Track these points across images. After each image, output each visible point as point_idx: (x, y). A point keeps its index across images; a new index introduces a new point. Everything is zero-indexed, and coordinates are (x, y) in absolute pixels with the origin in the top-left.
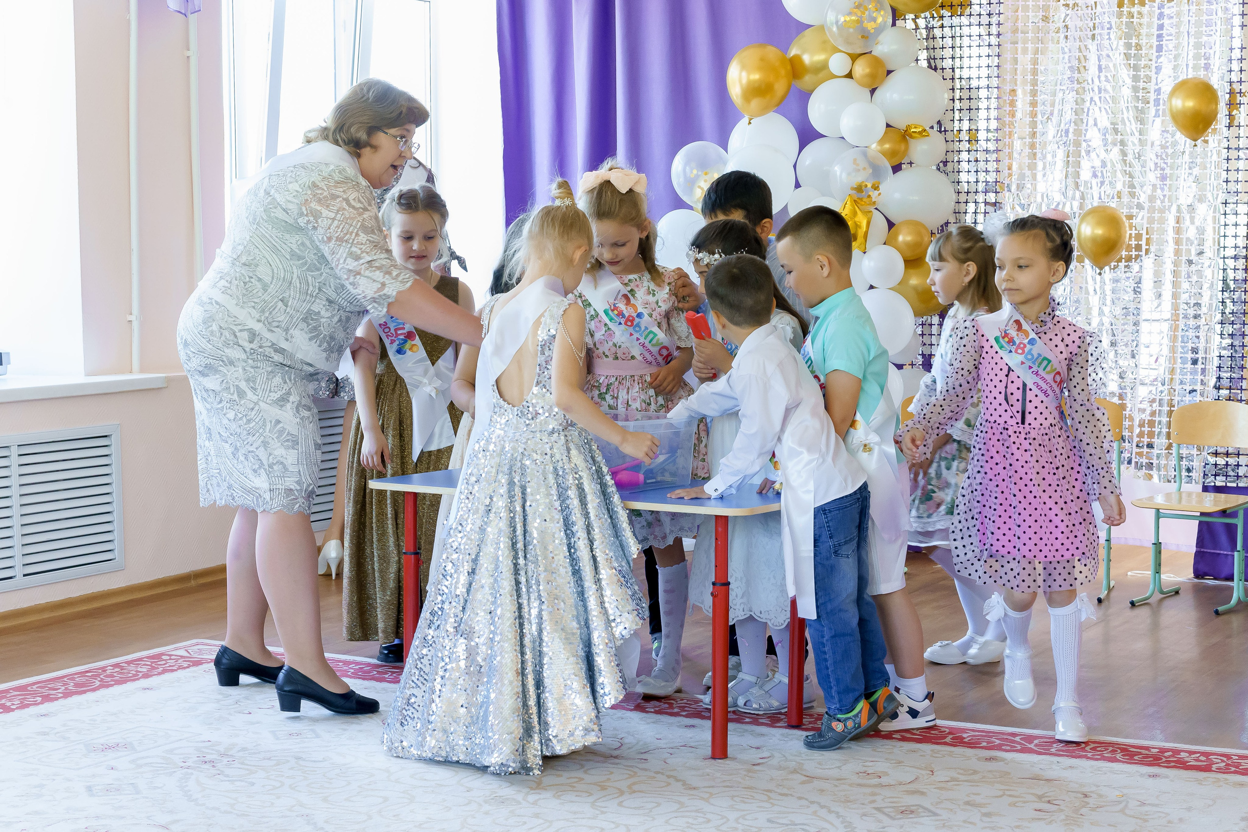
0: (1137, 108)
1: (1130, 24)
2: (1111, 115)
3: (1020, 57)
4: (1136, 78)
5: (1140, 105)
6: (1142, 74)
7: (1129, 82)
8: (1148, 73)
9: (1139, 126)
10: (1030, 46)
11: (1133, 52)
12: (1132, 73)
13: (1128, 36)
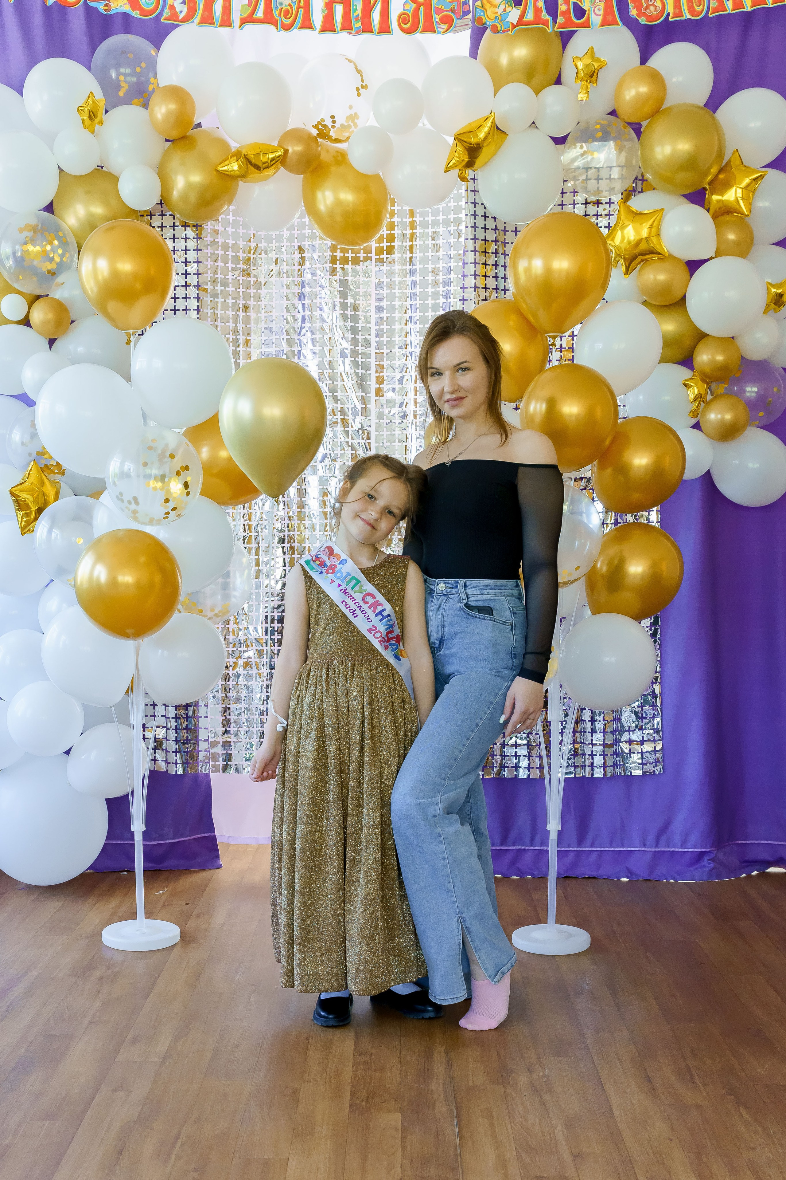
0: (357, 374)
1: (344, 283)
2: (329, 382)
3: (220, 312)
4: (355, 342)
5: (360, 371)
6: (360, 337)
7: (346, 345)
8: (367, 337)
9: (360, 394)
10: (230, 301)
11: (350, 313)
12: (349, 336)
13: (344, 295)
